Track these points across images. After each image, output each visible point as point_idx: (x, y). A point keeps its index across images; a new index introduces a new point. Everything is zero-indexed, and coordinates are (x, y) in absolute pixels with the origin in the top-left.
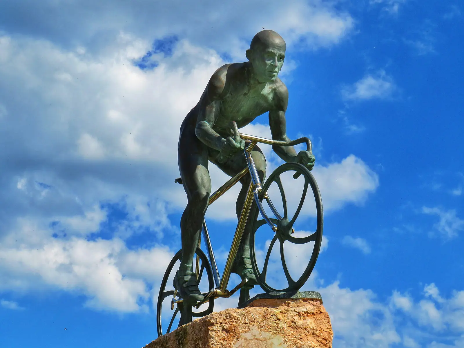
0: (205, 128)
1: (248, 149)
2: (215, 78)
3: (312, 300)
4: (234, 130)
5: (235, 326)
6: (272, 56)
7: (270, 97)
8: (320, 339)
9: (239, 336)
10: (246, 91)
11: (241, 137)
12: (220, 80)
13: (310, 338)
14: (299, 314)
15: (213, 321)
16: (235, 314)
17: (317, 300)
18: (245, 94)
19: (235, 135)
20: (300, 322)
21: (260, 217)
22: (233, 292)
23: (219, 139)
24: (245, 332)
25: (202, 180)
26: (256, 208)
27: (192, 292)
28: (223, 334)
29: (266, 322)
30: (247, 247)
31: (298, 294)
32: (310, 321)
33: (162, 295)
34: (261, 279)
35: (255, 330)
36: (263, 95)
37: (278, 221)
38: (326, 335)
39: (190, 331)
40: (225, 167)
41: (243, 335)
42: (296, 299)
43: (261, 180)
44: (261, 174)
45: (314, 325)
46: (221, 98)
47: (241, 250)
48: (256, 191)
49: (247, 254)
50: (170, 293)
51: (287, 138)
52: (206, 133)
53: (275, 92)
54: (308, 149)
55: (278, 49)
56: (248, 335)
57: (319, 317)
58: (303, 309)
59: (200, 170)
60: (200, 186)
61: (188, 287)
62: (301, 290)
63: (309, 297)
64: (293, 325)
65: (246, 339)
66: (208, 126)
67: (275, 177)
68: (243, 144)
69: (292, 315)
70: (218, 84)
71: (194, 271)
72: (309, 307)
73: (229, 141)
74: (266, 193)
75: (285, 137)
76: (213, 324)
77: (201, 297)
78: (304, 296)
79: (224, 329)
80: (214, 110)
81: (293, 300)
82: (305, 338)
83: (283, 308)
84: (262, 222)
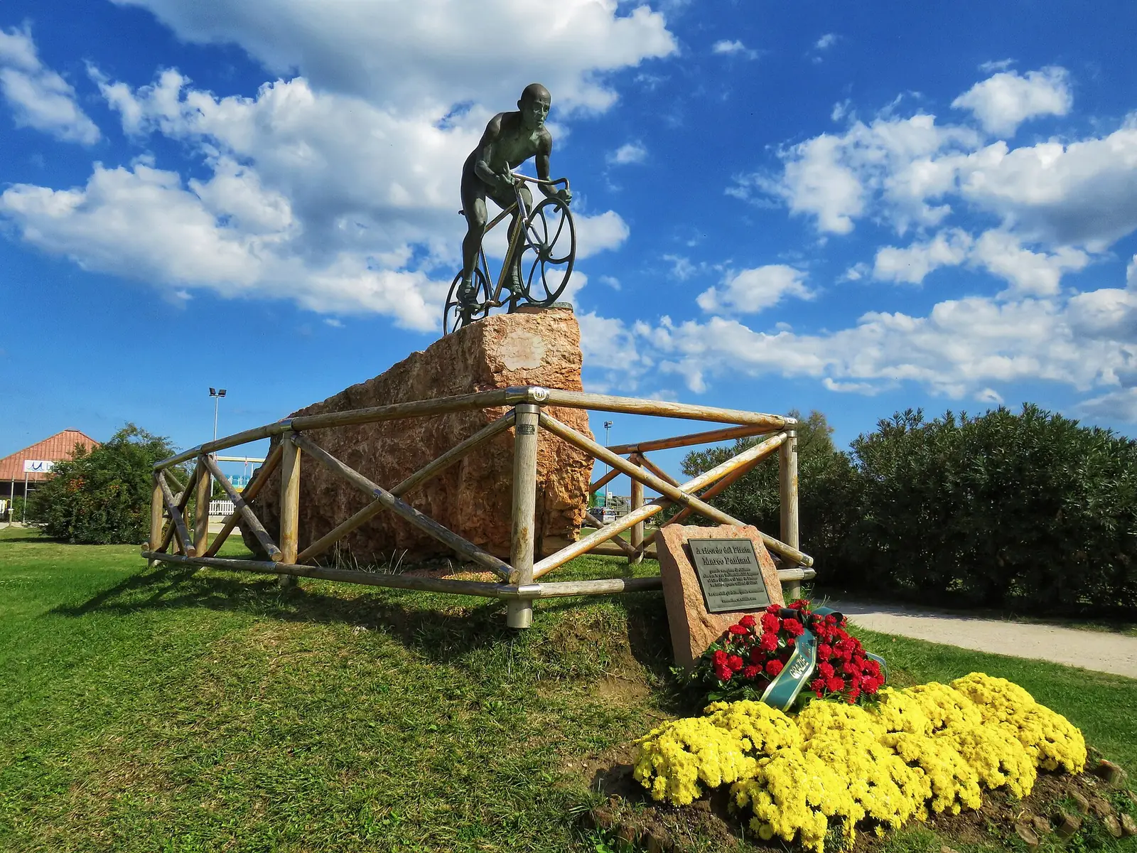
0: (483, 166)
1: (517, 186)
2: (491, 124)
3: (565, 309)
4: (506, 168)
5: (504, 328)
6: (539, 106)
7: (537, 142)
8: (570, 340)
9: (507, 335)
10: (517, 137)
11: (512, 175)
12: (496, 126)
13: (563, 338)
14: (554, 320)
15: (486, 323)
16: (504, 319)
17: (569, 309)
18: (516, 140)
19: (506, 173)
20: (555, 326)
21: (526, 243)
22: (504, 303)
23: (494, 176)
24: (512, 332)
25: (480, 210)
26: (523, 236)
27: (471, 302)
28: (494, 334)
29: (528, 325)
30: (516, 267)
31: (554, 305)
32: (563, 325)
33: (448, 305)
34: (526, 293)
35: (519, 331)
36: (531, 141)
37: (541, 246)
38: (575, 337)
39: (468, 331)
40: (499, 201)
41: (510, 335)
42: (553, 308)
43: (528, 212)
44: (528, 207)
45: (565, 329)
46: (497, 140)
47: (510, 269)
48: (524, 221)
49: (516, 273)
50: (454, 304)
51: (550, 179)
52: (483, 171)
53: (541, 138)
54: (566, 188)
55: (544, 101)
56: (513, 335)
57: (570, 323)
58: (557, 316)
59: (479, 202)
60: (478, 216)
61: (468, 298)
62: (556, 301)
63: (563, 306)
64: (549, 328)
65: (512, 338)
66: (485, 165)
67: (539, 209)
68: (513, 181)
69: (549, 320)
70: (494, 129)
71: (473, 286)
72: (563, 315)
73: (502, 178)
74: (532, 223)
75: (548, 177)
76: (486, 326)
77: (479, 306)
78: (559, 306)
79: (495, 330)
80: (490, 151)
81: (550, 308)
82: (558, 339)
83: (542, 315)
84: (528, 247)
